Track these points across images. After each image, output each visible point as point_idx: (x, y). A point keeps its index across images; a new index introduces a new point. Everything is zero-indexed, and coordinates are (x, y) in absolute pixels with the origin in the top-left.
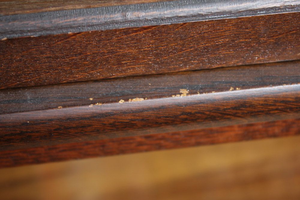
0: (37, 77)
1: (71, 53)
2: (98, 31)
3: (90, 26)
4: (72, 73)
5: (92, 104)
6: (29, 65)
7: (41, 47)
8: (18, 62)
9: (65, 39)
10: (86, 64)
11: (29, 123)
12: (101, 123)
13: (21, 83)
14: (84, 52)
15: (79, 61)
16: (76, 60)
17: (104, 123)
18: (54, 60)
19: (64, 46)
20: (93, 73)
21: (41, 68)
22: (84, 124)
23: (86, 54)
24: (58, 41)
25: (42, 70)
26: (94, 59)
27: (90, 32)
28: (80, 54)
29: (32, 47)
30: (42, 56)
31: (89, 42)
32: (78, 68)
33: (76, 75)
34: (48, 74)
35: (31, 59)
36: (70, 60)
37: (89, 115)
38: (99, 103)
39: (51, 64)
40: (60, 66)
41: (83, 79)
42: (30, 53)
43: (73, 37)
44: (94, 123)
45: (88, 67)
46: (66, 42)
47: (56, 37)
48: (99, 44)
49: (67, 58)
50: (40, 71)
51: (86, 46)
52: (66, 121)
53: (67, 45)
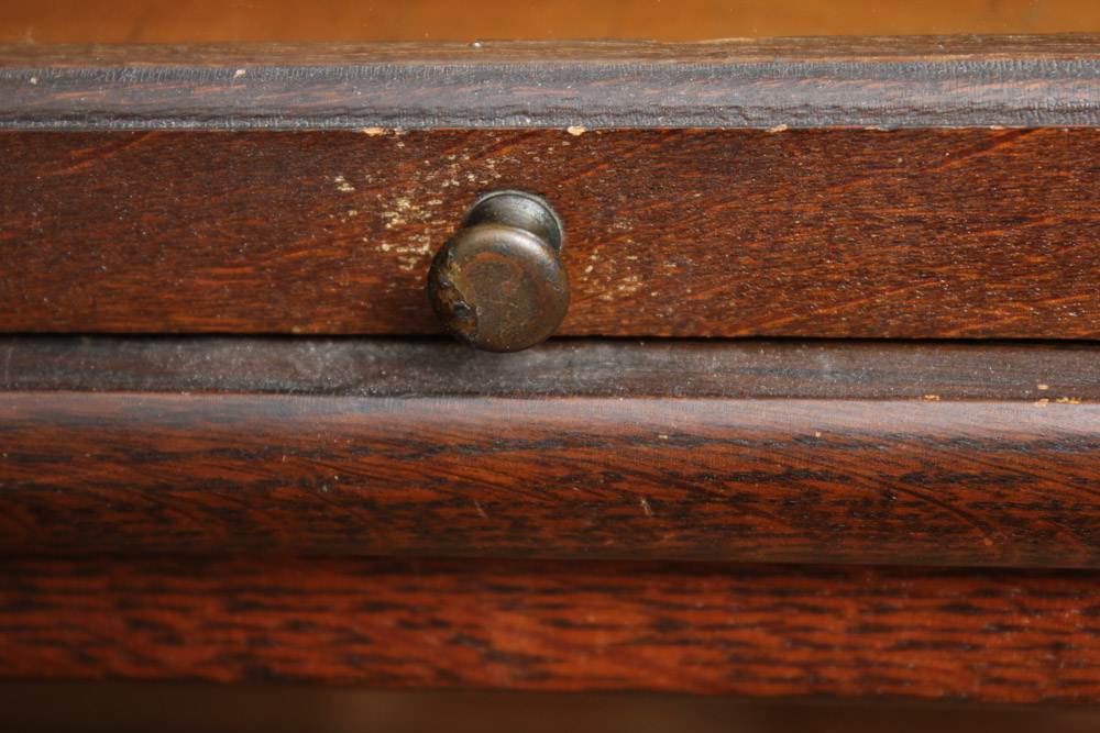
0: (862, 302)
1: (989, 211)
2: (1093, 129)
3: (1067, 111)
4: (980, 299)
5: (1045, 397)
6: (841, 246)
7: (893, 175)
8: (809, 229)
9: (978, 151)
10: (1036, 265)
11: (820, 439)
12: (1072, 475)
13: (804, 317)
14: (1035, 212)
15: (1013, 251)
16: (1003, 245)
17: (1082, 473)
18: (929, 234)
19: (968, 180)
20: (1054, 306)
21: (881, 262)
22: (1008, 469)
23: (1039, 223)
24: (952, 156)
25: (884, 271)
26: (1066, 247)
27: (1066, 130)
28: (1020, 219)
29: (864, 173)
30: (892, 211)
31: (1054, 173)
32: (1003, 279)
33: (996, 308)
34: (902, 291)
35: (853, 223)
36: (982, 239)
37: (1032, 434)
38: (1070, 399)
39: (915, 249)
40: (945, 264)
41: (1016, 331)
42: (854, 194)
43: (1005, 145)
44: (1044, 469)
45: (1042, 277)
46: (980, 161)
47: (949, 136)
48: (1090, 185)
49: (972, 230)
50: (877, 274)
51: (1044, 190)
52: (945, 449)
53: (981, 178)
